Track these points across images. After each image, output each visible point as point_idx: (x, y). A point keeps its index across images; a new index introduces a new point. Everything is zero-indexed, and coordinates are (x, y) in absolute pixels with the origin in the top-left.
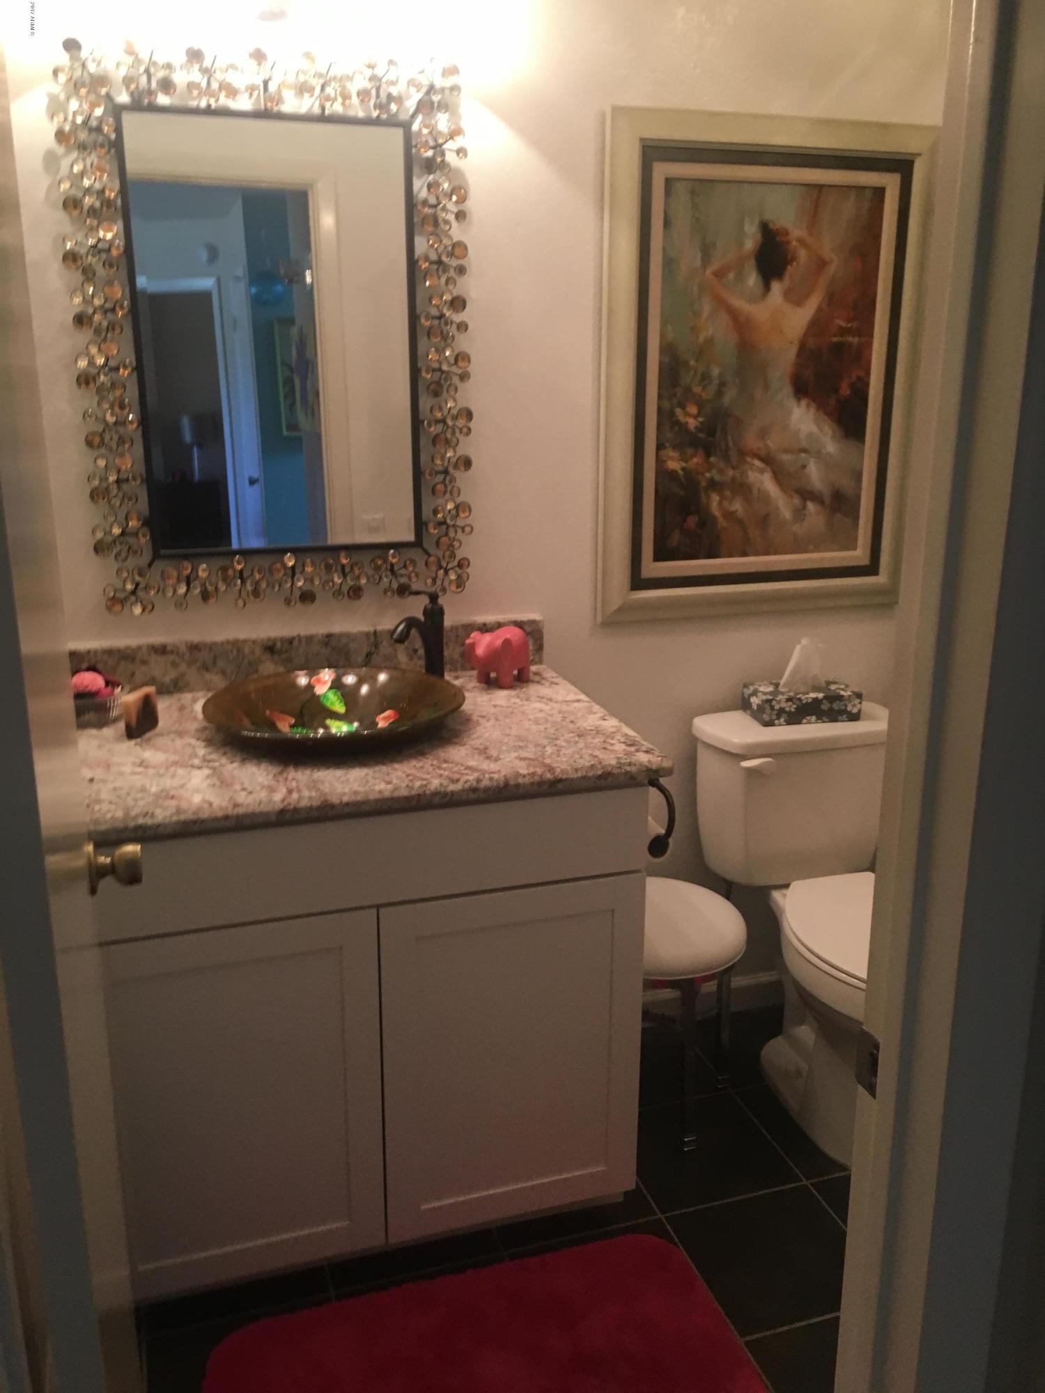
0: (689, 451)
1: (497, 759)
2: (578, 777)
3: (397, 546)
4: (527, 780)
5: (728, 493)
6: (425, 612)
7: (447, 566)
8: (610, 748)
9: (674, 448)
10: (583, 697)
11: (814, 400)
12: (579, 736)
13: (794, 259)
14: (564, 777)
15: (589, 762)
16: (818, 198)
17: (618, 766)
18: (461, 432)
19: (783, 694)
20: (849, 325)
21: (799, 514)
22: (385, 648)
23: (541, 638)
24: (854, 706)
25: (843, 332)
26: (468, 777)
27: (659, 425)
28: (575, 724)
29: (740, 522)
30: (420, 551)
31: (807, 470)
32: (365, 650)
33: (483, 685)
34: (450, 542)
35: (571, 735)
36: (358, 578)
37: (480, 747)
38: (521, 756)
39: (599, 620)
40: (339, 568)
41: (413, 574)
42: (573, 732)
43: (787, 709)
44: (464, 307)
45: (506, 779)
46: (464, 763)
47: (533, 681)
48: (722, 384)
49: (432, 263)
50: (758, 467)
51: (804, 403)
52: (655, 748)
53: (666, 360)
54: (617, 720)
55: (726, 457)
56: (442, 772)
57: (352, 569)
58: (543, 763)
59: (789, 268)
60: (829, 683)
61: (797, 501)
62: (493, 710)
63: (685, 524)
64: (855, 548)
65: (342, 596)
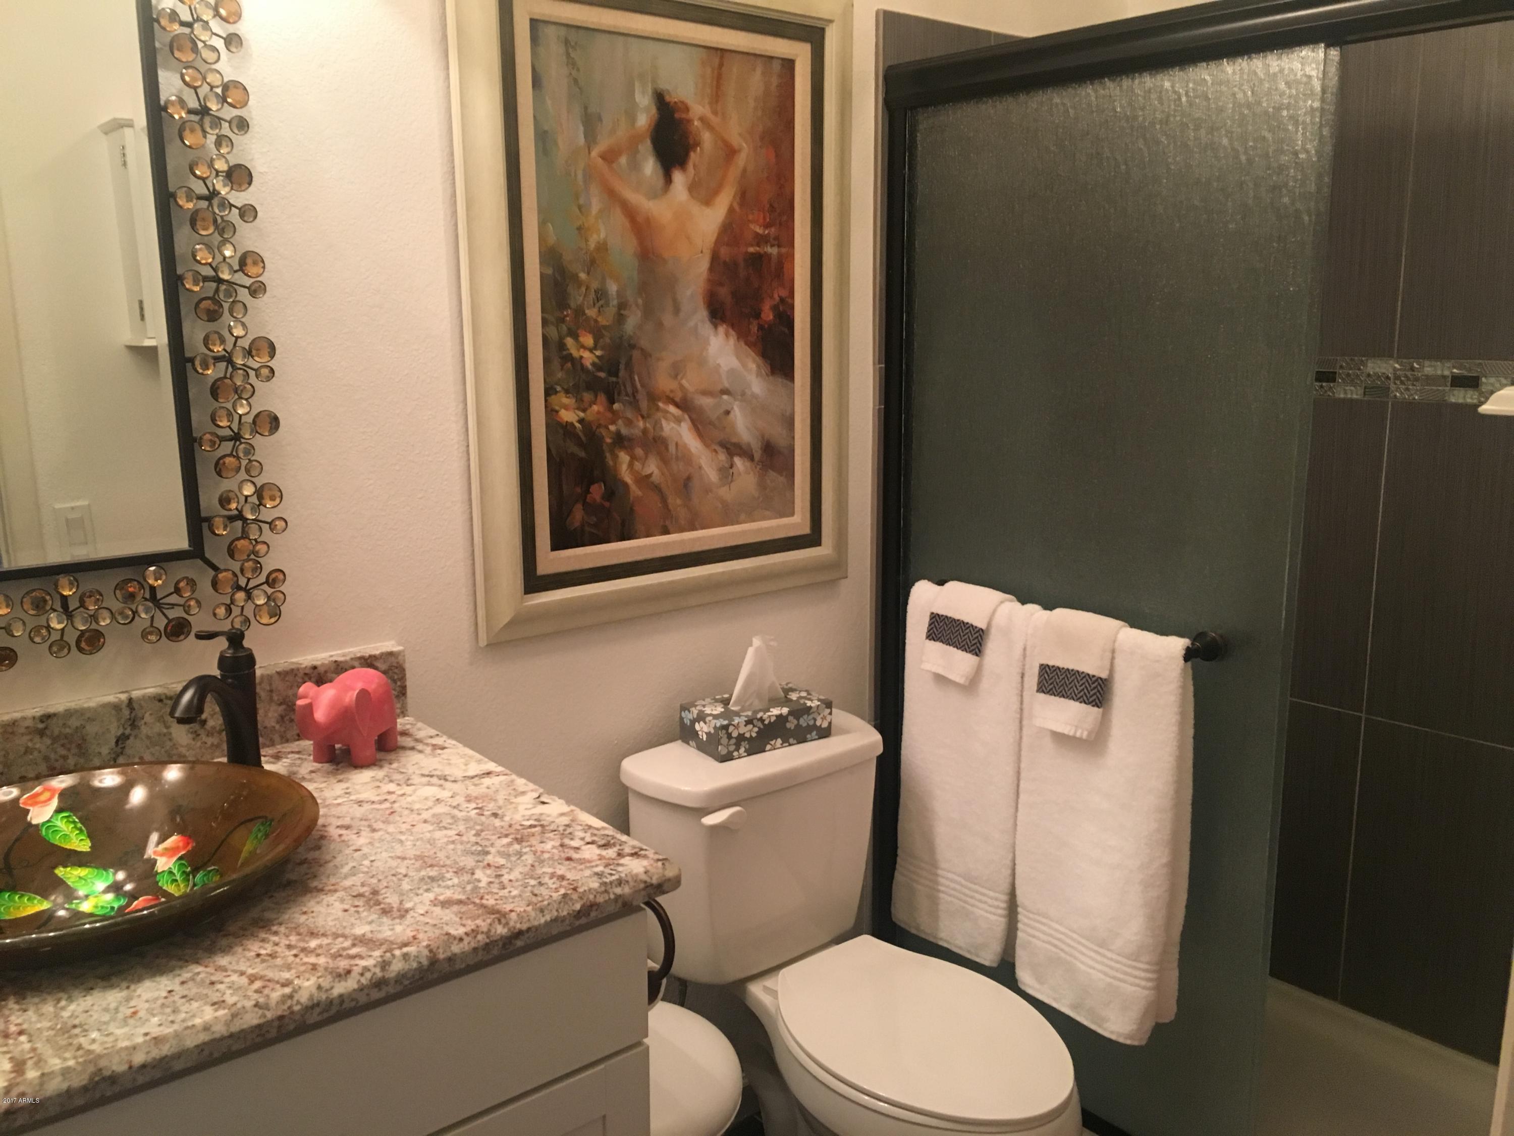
0: (587, 396)
1: (403, 913)
2: (546, 922)
3: (161, 559)
4: (466, 946)
5: (639, 451)
6: (223, 662)
7: (247, 585)
8: (575, 856)
9: (567, 392)
10: (491, 766)
11: (733, 326)
12: (519, 841)
13: (697, 144)
14: (524, 927)
15: (557, 890)
16: (721, 65)
17: (603, 889)
18: (257, 376)
19: (737, 714)
20: (766, 232)
21: (727, 473)
22: (150, 726)
23: (403, 678)
24: (824, 718)
25: (761, 240)
26: (363, 963)
27: (547, 361)
28: (502, 818)
29: (657, 489)
30: (199, 562)
31: (732, 415)
32: (115, 731)
33: (326, 766)
34: (251, 547)
35: (505, 841)
36: (94, 618)
37: (362, 890)
38: (441, 898)
39: (483, 642)
40: (58, 605)
41: (192, 603)
42: (506, 836)
43: (747, 735)
44: (250, 183)
45: (431, 951)
46: (347, 932)
47: (404, 748)
48: (622, 306)
49: (190, 112)
50: (673, 415)
51: (722, 329)
52: (645, 847)
53: (549, 271)
54: (561, 801)
55: (634, 404)
56: (312, 959)
57: (82, 605)
58: (483, 906)
59: (692, 154)
60: (787, 691)
61: (722, 456)
62: (358, 812)
63: (589, 496)
64: (792, 514)
65: (66, 651)
